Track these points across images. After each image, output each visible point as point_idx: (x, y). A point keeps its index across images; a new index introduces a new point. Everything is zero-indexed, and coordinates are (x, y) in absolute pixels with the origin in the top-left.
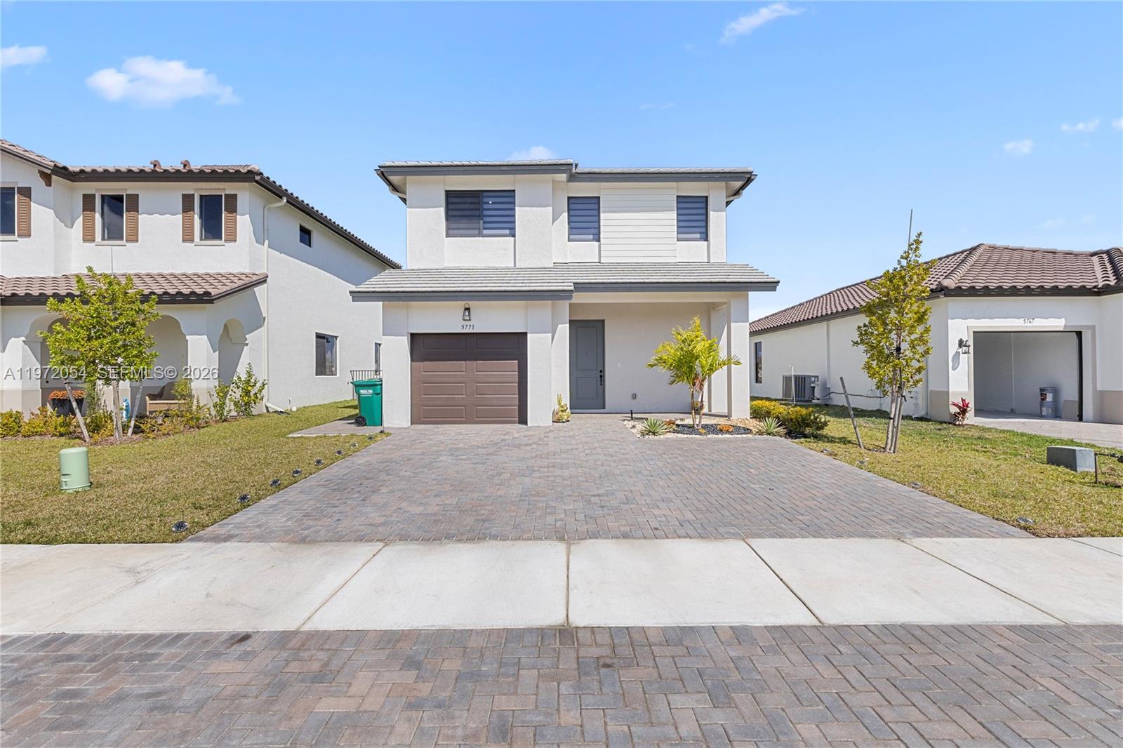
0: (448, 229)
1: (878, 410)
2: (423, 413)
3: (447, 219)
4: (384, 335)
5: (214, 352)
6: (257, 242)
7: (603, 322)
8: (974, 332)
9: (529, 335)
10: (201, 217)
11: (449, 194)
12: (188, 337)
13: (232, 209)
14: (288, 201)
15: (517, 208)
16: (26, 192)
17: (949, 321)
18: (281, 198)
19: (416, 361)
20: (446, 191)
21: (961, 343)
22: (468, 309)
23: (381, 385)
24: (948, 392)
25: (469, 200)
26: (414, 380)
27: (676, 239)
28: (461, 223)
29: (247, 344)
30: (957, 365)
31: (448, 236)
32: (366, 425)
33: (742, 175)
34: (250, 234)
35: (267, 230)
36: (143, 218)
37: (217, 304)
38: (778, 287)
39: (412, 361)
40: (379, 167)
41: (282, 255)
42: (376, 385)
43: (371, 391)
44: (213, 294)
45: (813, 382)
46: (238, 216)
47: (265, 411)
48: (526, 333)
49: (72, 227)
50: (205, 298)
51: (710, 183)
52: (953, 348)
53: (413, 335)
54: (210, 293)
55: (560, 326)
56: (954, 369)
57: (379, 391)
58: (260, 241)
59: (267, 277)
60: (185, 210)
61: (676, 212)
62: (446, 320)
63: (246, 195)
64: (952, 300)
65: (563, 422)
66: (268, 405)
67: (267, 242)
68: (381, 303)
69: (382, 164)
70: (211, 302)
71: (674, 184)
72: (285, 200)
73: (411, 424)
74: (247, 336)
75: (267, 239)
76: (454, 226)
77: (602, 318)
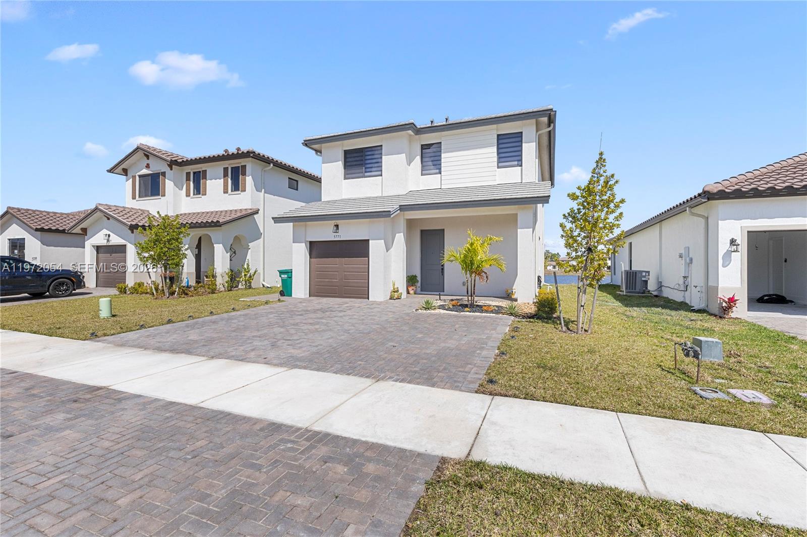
0: (345, 174)
1: (682, 302)
2: (317, 290)
3: (345, 168)
4: (293, 242)
5: (227, 253)
6: (257, 191)
7: (444, 230)
8: (748, 232)
9: (370, 241)
10: (232, 179)
11: (346, 153)
12: (215, 245)
13: (244, 174)
14: (273, 165)
15: (383, 157)
16: (164, 174)
17: (720, 222)
18: (270, 164)
19: (314, 258)
20: (345, 151)
21: (733, 242)
22: (337, 226)
23: (292, 272)
24: (718, 287)
25: (355, 155)
26: (312, 269)
27: (496, 167)
28: (359, 169)
29: (250, 249)
30: (727, 263)
31: (345, 178)
32: (284, 296)
33: (544, 112)
34: (252, 187)
35: (264, 183)
36: (208, 182)
37: (223, 227)
38: (550, 200)
39: (310, 258)
40: (304, 141)
41: (276, 197)
42: (289, 272)
43: (286, 276)
44: (221, 222)
45: (645, 277)
46: (247, 177)
47: (262, 286)
48: (369, 240)
49: (182, 190)
50: (216, 224)
51: (524, 121)
52: (724, 247)
53: (311, 243)
54: (219, 221)
55: (397, 234)
56: (724, 266)
57: (290, 276)
58: (258, 190)
59: (259, 210)
60: (224, 177)
61: (496, 147)
62: (324, 233)
63: (249, 164)
64: (723, 203)
65: (394, 299)
66: (263, 283)
67: (263, 190)
68: (292, 223)
69: (305, 139)
70: (220, 226)
71: (494, 126)
72: (272, 165)
73: (310, 296)
74: (249, 244)
75: (264, 188)
76: (349, 172)
77: (442, 228)
